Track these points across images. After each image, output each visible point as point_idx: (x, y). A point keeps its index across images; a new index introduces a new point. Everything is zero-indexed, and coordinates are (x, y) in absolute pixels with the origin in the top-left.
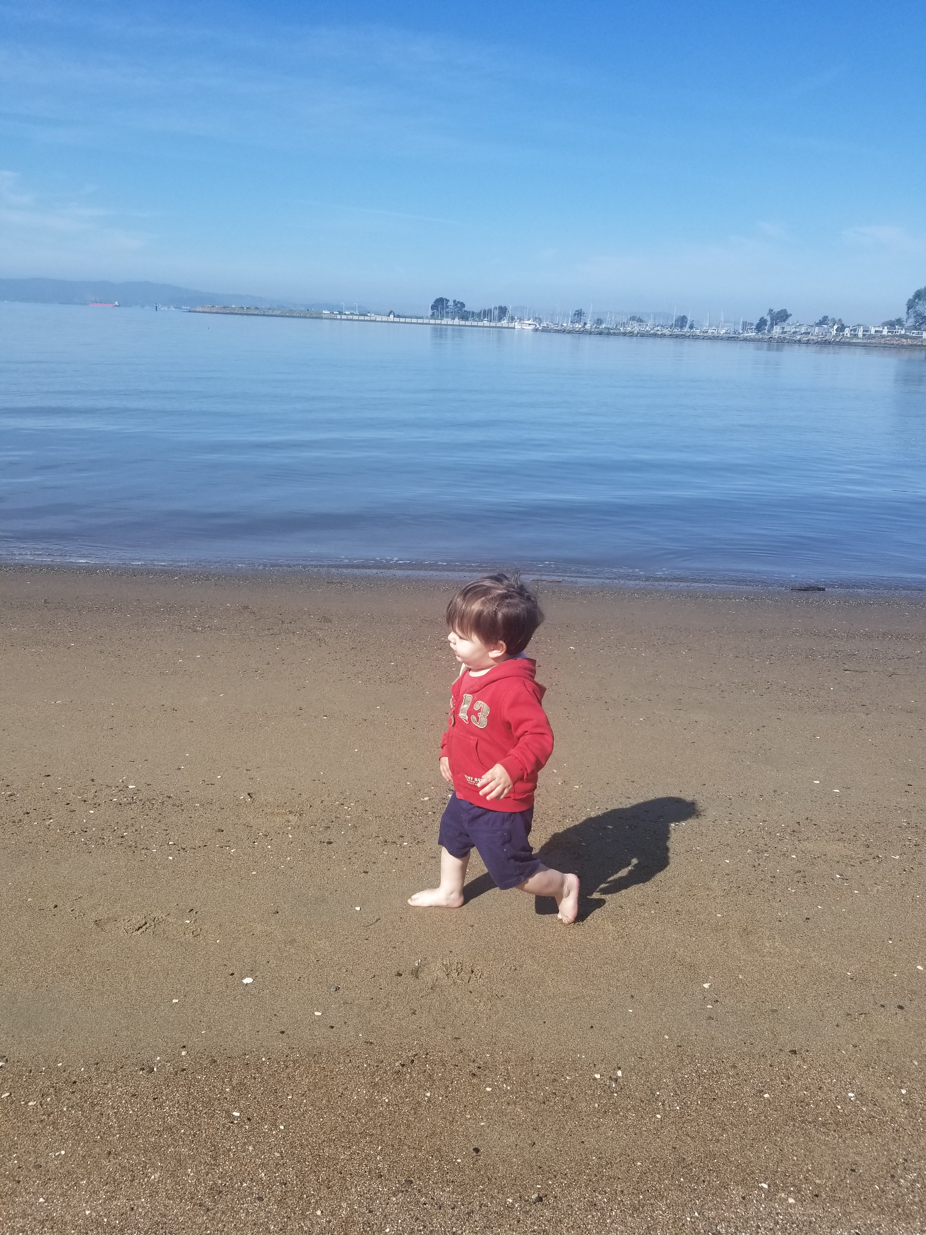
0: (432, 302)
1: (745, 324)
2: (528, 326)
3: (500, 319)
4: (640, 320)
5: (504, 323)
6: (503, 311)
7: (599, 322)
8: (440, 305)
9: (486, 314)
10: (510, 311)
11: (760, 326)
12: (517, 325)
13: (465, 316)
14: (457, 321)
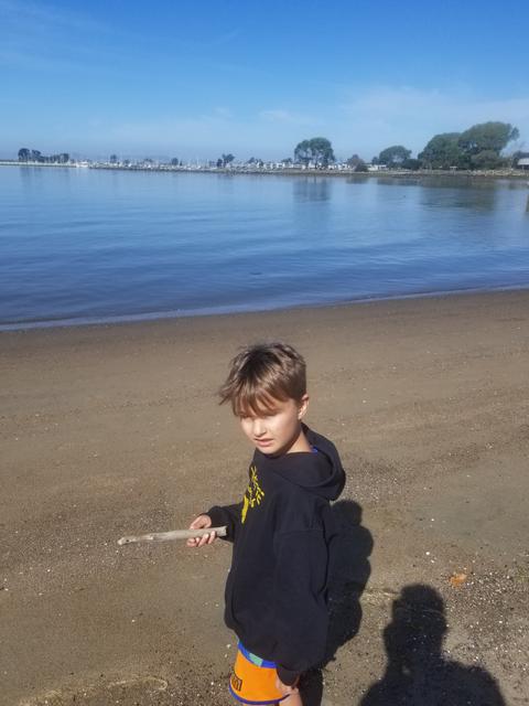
0: (18, 151)
1: (210, 162)
2: (84, 165)
3: (66, 161)
4: (151, 161)
5: (69, 163)
6: (66, 157)
7: (127, 162)
8: (23, 153)
9: (55, 158)
10: (71, 156)
11: (219, 164)
12: (78, 166)
13: (42, 159)
14: (37, 163)
